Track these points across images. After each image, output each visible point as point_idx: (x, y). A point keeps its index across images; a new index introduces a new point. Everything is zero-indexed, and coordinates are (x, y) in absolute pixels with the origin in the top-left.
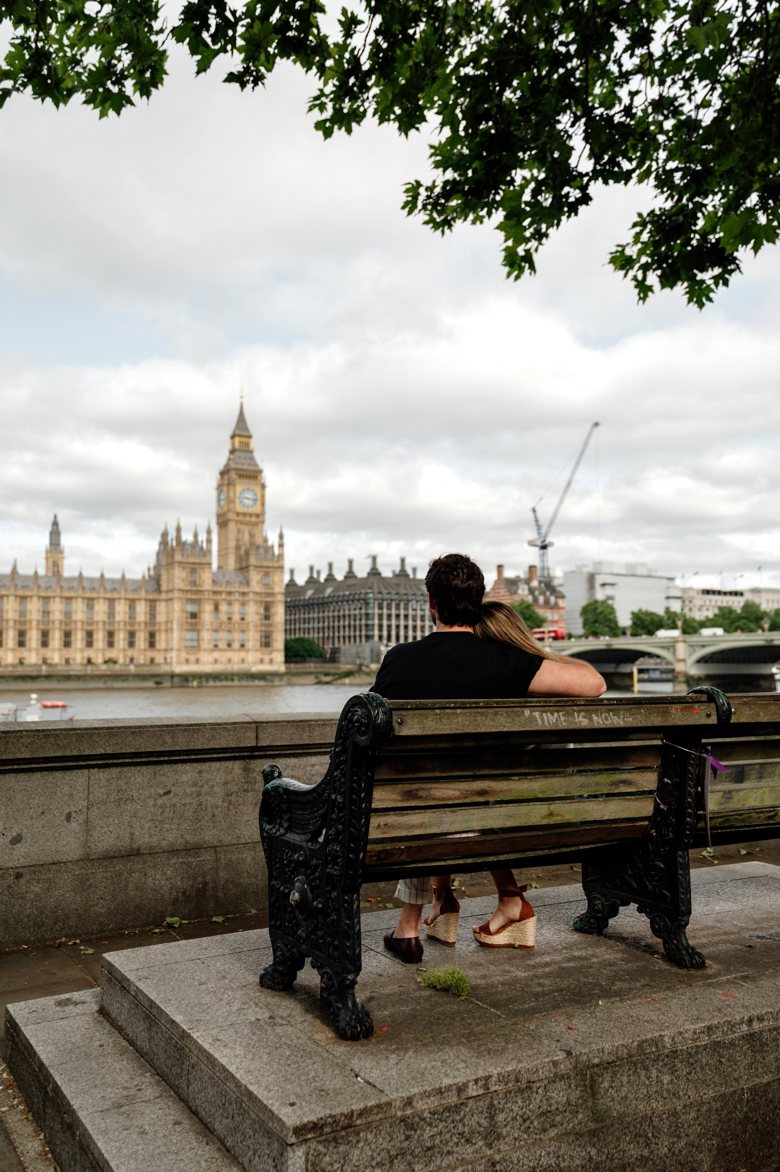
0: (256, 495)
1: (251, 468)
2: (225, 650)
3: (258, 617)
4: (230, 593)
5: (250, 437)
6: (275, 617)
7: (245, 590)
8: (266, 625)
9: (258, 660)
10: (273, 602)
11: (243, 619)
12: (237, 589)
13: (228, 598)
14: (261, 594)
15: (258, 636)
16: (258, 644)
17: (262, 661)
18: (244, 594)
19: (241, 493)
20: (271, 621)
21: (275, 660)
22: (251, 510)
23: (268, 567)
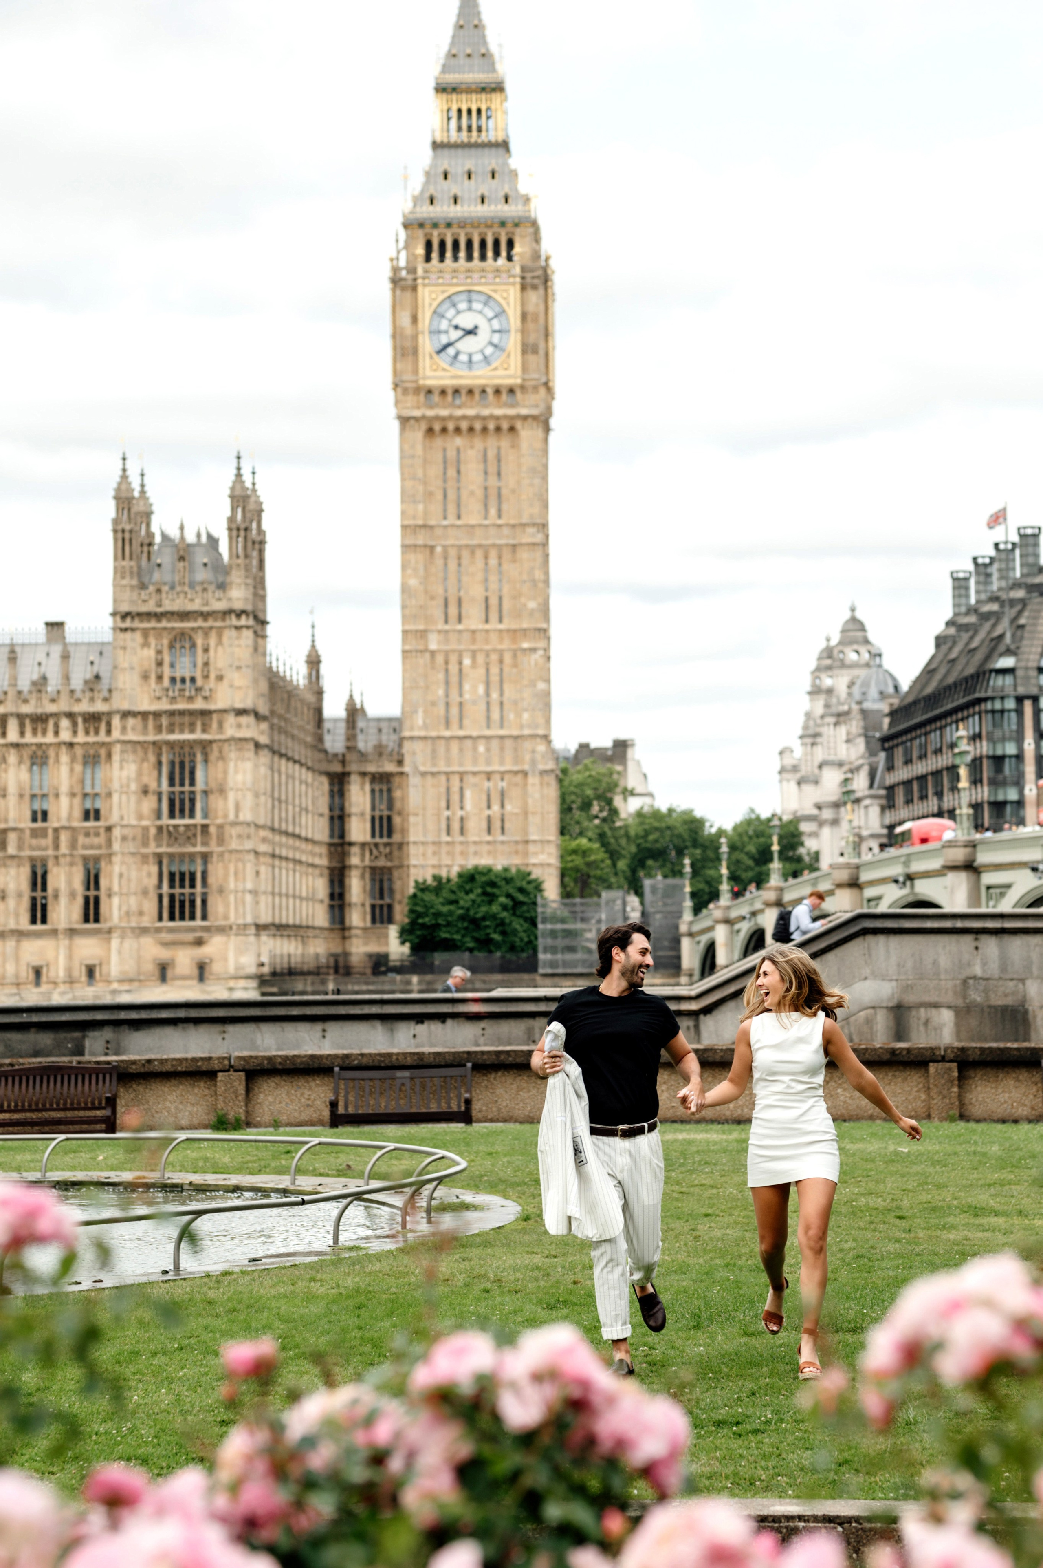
0: (501, 313)
1: (495, 209)
2: (20, 934)
3: (149, 804)
4: (40, 720)
5: (498, 88)
6: (216, 802)
7: (100, 707)
8: (173, 835)
9: (150, 967)
10: (205, 746)
11: (88, 815)
12: (63, 705)
13: (29, 738)
14: (157, 715)
15: (148, 875)
16: (150, 906)
17: (163, 972)
18: (93, 719)
19: (438, 314)
20: (198, 819)
21: (216, 968)
22: (481, 376)
23: (184, 615)
